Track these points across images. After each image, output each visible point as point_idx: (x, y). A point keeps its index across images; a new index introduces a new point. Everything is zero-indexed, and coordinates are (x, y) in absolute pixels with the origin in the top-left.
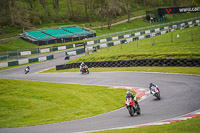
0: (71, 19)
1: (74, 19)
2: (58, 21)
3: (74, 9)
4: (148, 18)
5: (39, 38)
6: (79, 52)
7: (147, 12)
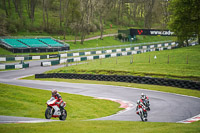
0: (45, 30)
1: (48, 31)
2: (33, 31)
3: (50, 20)
4: (120, 37)
5: (15, 46)
6: (54, 63)
7: (119, 31)
